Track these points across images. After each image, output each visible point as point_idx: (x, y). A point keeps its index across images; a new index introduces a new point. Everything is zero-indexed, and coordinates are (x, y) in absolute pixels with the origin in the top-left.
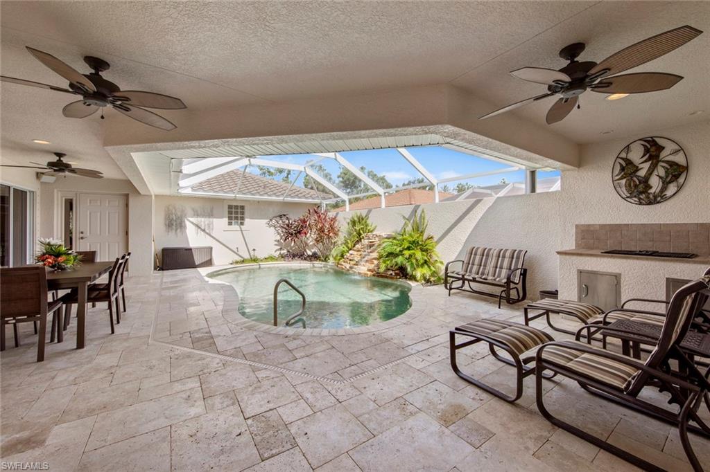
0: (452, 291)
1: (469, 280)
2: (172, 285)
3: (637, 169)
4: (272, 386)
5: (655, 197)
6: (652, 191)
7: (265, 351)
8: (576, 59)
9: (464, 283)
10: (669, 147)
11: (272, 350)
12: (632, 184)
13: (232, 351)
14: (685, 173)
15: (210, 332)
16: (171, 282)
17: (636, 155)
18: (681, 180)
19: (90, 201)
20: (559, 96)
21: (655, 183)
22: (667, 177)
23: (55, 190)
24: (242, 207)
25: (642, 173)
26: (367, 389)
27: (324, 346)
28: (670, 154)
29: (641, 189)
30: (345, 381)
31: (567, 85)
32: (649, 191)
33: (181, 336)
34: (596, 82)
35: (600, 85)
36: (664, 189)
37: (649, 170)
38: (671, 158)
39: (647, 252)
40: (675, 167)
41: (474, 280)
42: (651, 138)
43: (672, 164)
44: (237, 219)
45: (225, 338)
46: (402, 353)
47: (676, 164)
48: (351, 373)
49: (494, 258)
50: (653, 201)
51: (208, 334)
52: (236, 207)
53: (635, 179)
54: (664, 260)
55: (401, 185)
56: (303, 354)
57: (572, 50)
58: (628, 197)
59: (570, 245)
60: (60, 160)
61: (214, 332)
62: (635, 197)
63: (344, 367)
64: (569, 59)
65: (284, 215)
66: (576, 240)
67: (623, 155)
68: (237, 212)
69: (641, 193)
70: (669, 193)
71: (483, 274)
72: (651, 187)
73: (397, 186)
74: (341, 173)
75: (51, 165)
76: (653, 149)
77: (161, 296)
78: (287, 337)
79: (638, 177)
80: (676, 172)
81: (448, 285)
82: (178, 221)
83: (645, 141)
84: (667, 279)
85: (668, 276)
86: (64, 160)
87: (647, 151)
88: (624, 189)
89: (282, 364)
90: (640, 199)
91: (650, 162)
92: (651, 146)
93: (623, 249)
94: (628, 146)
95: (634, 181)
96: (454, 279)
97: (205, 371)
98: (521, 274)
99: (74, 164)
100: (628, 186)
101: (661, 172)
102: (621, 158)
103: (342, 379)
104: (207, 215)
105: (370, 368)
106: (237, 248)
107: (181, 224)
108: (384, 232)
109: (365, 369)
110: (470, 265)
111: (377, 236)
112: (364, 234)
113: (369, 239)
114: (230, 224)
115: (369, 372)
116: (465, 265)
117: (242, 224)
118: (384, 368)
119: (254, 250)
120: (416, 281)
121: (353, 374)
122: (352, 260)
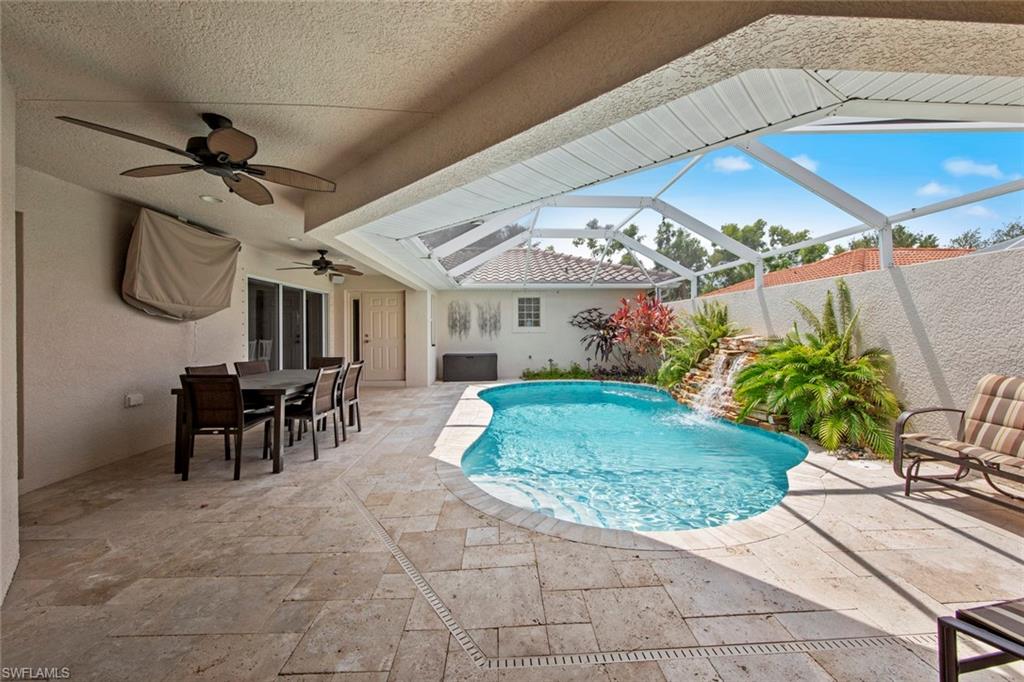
13: (395, 523)
19: (374, 301)
23: (345, 292)
24: (537, 300)
27: (523, 556)
41: (994, 470)
44: (531, 318)
46: (674, 636)
48: (521, 644)
52: (529, 300)
56: (477, 562)
60: (322, 258)
63: (520, 621)
65: (596, 310)
68: (531, 307)
75: (315, 263)
78: (480, 516)
82: (463, 321)
86: (327, 258)
97: (336, 548)
99: (335, 261)
103: (494, 653)
104: (493, 312)
105: (568, 648)
106: (530, 357)
107: (465, 326)
108: (758, 335)
109: (556, 647)
110: (986, 426)
111: (743, 343)
112: (719, 340)
113: (727, 349)
114: (521, 324)
115: (559, 659)
116: (968, 422)
117: (537, 324)
118: (601, 661)
119: (550, 360)
120: (818, 443)
121: (523, 650)
122: (694, 386)
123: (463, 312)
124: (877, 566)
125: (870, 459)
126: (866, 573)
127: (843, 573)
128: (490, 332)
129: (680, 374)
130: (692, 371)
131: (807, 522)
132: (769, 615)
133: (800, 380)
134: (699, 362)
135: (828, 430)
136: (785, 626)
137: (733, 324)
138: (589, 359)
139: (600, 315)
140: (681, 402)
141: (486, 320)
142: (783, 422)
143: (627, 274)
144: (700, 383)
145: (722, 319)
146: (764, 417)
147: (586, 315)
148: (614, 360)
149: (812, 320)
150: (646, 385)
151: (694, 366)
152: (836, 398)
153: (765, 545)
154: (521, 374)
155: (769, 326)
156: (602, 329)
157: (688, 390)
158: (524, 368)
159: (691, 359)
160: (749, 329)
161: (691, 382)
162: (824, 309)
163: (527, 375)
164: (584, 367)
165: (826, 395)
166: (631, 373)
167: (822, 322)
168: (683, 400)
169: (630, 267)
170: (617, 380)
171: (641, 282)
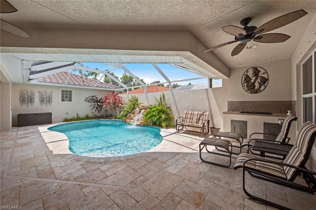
0: (179, 131)
1: (185, 126)
2: (25, 136)
3: (251, 79)
4: (94, 198)
5: (257, 91)
6: (256, 88)
7: (88, 174)
8: (247, 26)
9: (183, 127)
10: (262, 71)
11: (92, 173)
12: (249, 85)
13: (66, 177)
14: (267, 82)
15: (50, 165)
16: (24, 134)
17: (250, 74)
18: (266, 84)
20: (239, 42)
21: (257, 85)
22: (261, 82)
24: (71, 92)
25: (252, 81)
26: (152, 190)
27: (123, 166)
28: (262, 74)
29: (252, 87)
30: (138, 187)
31: (244, 36)
32: (255, 88)
33: (29, 169)
34: (256, 36)
35: (257, 38)
36: (260, 87)
37: (255, 80)
38: (262, 75)
39: (256, 112)
40: (264, 79)
41: (189, 126)
42: (256, 67)
43: (263, 78)
44: (67, 98)
45: (61, 168)
46: (165, 166)
47: (265, 78)
48: (140, 181)
49: (196, 115)
50: (256, 92)
51: (49, 167)
52: (67, 91)
53: (250, 83)
54: (263, 116)
55: (149, 84)
56: (111, 173)
57: (245, 21)
58: (247, 90)
59: (226, 110)
61: (53, 165)
62: (250, 90)
63: (136, 178)
64: (244, 25)
65: (95, 96)
66: (228, 108)
67: (246, 73)
68: (67, 94)
69: (252, 89)
70: (262, 89)
71: (192, 122)
72: (255, 87)
73: (148, 84)
74: (122, 77)
76: (256, 71)
77: (16, 143)
78: (100, 163)
79: (251, 82)
80: (264, 81)
81: (177, 128)
82: (29, 98)
83: (254, 68)
84: (264, 123)
85: (264, 122)
87: (254, 72)
88: (246, 87)
89: (99, 181)
90: (251, 91)
91: (255, 77)
92: (256, 70)
93: (245, 111)
94: (248, 70)
95: (250, 84)
96: (180, 126)
97: (47, 193)
98: (207, 122)
100: (247, 86)
101: (259, 81)
102: (245, 75)
103: (136, 186)
104: (48, 95)
105: (150, 177)
106: (67, 113)
107: (31, 100)
108: (146, 104)
109: (148, 178)
110: (186, 119)
111: (143, 106)
112: (136, 106)
113: (139, 108)
114: (63, 100)
115: (150, 179)
116: (184, 119)
117: (70, 100)
118: (157, 175)
119: (77, 114)
120: (162, 127)
121: (142, 182)
122: (131, 118)
123: (29, 94)
124: (181, 144)
125: (170, 128)
126: (181, 146)
127: (179, 147)
128: (46, 104)
129: (126, 115)
130: (130, 114)
131: (169, 141)
132: (175, 156)
133: (158, 114)
134: (131, 111)
135: (164, 124)
136: (178, 157)
137: (139, 101)
138: (93, 113)
139: (97, 98)
140: (127, 123)
141: (44, 98)
142: (155, 124)
143: (106, 85)
144: (133, 117)
145: (137, 100)
146: (149, 123)
147: (91, 98)
148: (103, 113)
149: (158, 101)
150: (114, 119)
151: (130, 113)
152: (165, 117)
153: (166, 146)
154: (63, 120)
155: (148, 102)
156: (98, 103)
157: (129, 119)
158: (64, 118)
159: (129, 111)
160: (143, 103)
161: (130, 117)
162: (160, 99)
163: (66, 120)
164: (90, 115)
165: (163, 116)
166: (108, 116)
167: (159, 102)
168: (128, 122)
169: (106, 83)
170: (104, 119)
171: (110, 88)
